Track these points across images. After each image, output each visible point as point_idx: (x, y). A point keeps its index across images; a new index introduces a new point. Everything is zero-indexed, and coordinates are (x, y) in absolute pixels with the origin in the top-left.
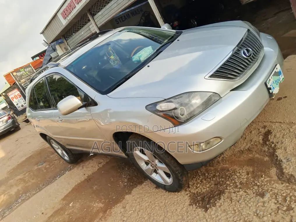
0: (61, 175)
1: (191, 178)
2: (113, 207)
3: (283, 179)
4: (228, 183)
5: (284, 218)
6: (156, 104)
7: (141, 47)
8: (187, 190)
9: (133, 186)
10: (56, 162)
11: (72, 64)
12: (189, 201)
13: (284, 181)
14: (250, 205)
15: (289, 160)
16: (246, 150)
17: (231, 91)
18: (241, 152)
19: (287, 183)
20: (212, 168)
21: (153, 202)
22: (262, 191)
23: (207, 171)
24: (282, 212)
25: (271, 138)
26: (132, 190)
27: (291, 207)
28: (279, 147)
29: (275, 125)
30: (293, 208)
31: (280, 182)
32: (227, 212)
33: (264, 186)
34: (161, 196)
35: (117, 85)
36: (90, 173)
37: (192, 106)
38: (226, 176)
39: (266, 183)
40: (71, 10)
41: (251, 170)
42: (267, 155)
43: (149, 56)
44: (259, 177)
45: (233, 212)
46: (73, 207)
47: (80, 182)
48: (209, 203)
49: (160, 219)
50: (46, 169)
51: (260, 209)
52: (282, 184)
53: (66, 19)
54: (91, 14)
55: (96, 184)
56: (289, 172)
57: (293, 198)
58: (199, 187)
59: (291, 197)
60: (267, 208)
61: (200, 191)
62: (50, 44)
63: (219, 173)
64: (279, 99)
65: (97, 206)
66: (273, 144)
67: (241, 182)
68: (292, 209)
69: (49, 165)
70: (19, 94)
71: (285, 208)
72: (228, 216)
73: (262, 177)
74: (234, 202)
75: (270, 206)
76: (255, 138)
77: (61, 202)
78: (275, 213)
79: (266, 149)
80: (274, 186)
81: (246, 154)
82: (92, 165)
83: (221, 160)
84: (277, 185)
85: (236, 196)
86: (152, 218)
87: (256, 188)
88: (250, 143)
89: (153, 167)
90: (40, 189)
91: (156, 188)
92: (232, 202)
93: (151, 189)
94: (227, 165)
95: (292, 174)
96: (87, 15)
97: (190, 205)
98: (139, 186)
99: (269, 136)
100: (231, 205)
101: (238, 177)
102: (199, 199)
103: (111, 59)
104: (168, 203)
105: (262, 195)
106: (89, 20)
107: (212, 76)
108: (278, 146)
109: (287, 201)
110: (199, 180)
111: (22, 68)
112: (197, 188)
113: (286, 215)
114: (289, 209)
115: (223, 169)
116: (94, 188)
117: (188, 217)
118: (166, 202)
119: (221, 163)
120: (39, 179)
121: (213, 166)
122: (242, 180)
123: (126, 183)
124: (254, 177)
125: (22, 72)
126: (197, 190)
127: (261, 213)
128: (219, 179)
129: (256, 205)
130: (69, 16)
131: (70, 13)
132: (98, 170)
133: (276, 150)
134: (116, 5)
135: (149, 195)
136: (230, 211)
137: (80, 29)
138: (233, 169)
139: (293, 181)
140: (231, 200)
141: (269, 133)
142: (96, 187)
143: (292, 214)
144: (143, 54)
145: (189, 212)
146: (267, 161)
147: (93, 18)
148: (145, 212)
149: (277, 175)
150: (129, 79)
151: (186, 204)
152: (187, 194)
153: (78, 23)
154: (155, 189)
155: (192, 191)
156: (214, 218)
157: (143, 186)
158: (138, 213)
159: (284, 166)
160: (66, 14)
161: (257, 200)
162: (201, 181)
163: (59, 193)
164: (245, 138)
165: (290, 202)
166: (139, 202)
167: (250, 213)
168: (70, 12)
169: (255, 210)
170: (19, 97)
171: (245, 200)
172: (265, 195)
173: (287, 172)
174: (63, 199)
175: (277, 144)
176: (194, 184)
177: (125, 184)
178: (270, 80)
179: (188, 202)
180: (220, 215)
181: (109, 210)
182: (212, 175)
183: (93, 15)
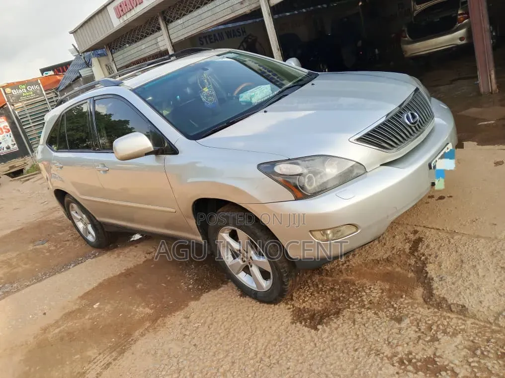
0: (77, 263)
1: (296, 289)
2: (169, 316)
3: (431, 303)
4: (351, 299)
5: (425, 350)
6: (274, 163)
7: (250, 84)
8: (289, 303)
9: (202, 290)
10: (68, 243)
11: (145, 87)
12: (291, 318)
13: (432, 305)
14: (380, 331)
15: (443, 279)
16: (384, 260)
17: (381, 165)
18: (376, 262)
19: (435, 308)
20: (330, 279)
21: (233, 314)
22: (399, 315)
23: (321, 281)
24: (424, 343)
25: (422, 248)
26: (201, 295)
27: (437, 337)
28: (431, 261)
29: (430, 231)
30: (440, 339)
31: (426, 306)
32: (346, 337)
33: (403, 309)
34: (248, 307)
35: (214, 129)
36: (130, 265)
37: (325, 174)
38: (350, 291)
39: (406, 306)
40: (134, 6)
41: (387, 287)
42: (412, 271)
43: (266, 98)
44: (397, 297)
45: (355, 337)
46: (99, 309)
47: (112, 276)
48: (320, 323)
49: (245, 337)
50: (50, 251)
51: (394, 336)
52: (429, 309)
53: (121, 19)
54: (165, 19)
55: (140, 282)
56: (440, 294)
57: (441, 327)
58: (307, 301)
59: (438, 326)
60: (404, 337)
61: (309, 307)
62: (82, 53)
63: (340, 287)
64: (441, 198)
65: (142, 311)
66: (423, 256)
67: (371, 300)
68: (438, 340)
69: (56, 246)
70: (7, 126)
71: (428, 338)
72: (346, 342)
73: (402, 297)
74: (357, 324)
75: (408, 334)
76: (399, 246)
77: (78, 302)
78: (414, 343)
79: (412, 261)
80: (417, 310)
81: (382, 265)
82: (135, 254)
83: (344, 269)
84: (422, 310)
85: (362, 318)
86: (232, 335)
87: (392, 310)
88: (391, 251)
89: (244, 261)
90: (39, 280)
91: (241, 296)
92: (354, 324)
93: (233, 297)
94: (353, 278)
95: (445, 296)
96: (157, 19)
97: (292, 323)
98: (212, 291)
99: (420, 245)
100: (353, 328)
101: (366, 294)
102: (305, 317)
103: (203, 91)
104: (258, 318)
105: (399, 320)
106: (159, 29)
107: (360, 140)
108: (431, 259)
109: (433, 331)
110: (308, 292)
111: (22, 83)
112: (304, 302)
113: (428, 347)
114: (434, 339)
115: (346, 282)
116: (138, 286)
117: (287, 338)
118: (256, 315)
119: (344, 273)
120: (37, 265)
121: (331, 276)
122: (372, 298)
123: (192, 285)
124: (390, 297)
125: (22, 90)
126: (304, 304)
127: (395, 342)
128: (339, 294)
129: (389, 332)
130: (127, 14)
131: (131, 10)
132: (144, 262)
133: (427, 265)
134: (210, 13)
135: (228, 304)
136: (350, 335)
137: (141, 39)
138: (360, 283)
139: (445, 305)
140: (354, 322)
141: (420, 240)
142: (141, 285)
143: (437, 346)
144: (257, 94)
145: (290, 332)
146: (411, 277)
147: (167, 27)
148: (221, 326)
149: (424, 297)
150: (232, 124)
151: (285, 321)
152: (289, 309)
153: (139, 30)
154: (239, 296)
155: (297, 305)
156: (325, 342)
157: (220, 291)
158: (209, 327)
159: (435, 285)
160: (122, 10)
161: (391, 325)
162: (311, 294)
163: (75, 288)
164: (385, 244)
165: (437, 331)
166: (212, 313)
167: (379, 340)
168: (131, 8)
169: (386, 337)
170: (6, 132)
171: (373, 324)
172: (404, 320)
173: (437, 293)
174: (82, 298)
175: (428, 257)
176: (300, 296)
177: (190, 286)
178: (436, 161)
179: (288, 319)
180: (336, 339)
181: (161, 319)
182: (328, 287)
183: (168, 22)
